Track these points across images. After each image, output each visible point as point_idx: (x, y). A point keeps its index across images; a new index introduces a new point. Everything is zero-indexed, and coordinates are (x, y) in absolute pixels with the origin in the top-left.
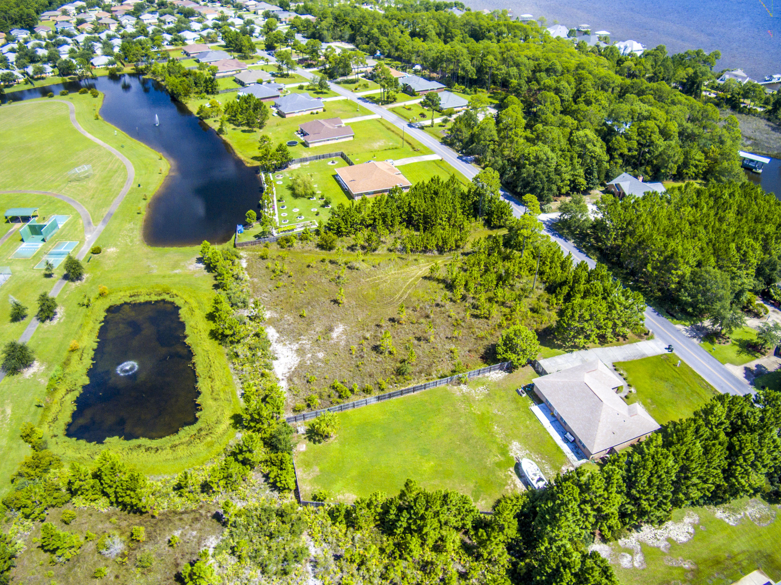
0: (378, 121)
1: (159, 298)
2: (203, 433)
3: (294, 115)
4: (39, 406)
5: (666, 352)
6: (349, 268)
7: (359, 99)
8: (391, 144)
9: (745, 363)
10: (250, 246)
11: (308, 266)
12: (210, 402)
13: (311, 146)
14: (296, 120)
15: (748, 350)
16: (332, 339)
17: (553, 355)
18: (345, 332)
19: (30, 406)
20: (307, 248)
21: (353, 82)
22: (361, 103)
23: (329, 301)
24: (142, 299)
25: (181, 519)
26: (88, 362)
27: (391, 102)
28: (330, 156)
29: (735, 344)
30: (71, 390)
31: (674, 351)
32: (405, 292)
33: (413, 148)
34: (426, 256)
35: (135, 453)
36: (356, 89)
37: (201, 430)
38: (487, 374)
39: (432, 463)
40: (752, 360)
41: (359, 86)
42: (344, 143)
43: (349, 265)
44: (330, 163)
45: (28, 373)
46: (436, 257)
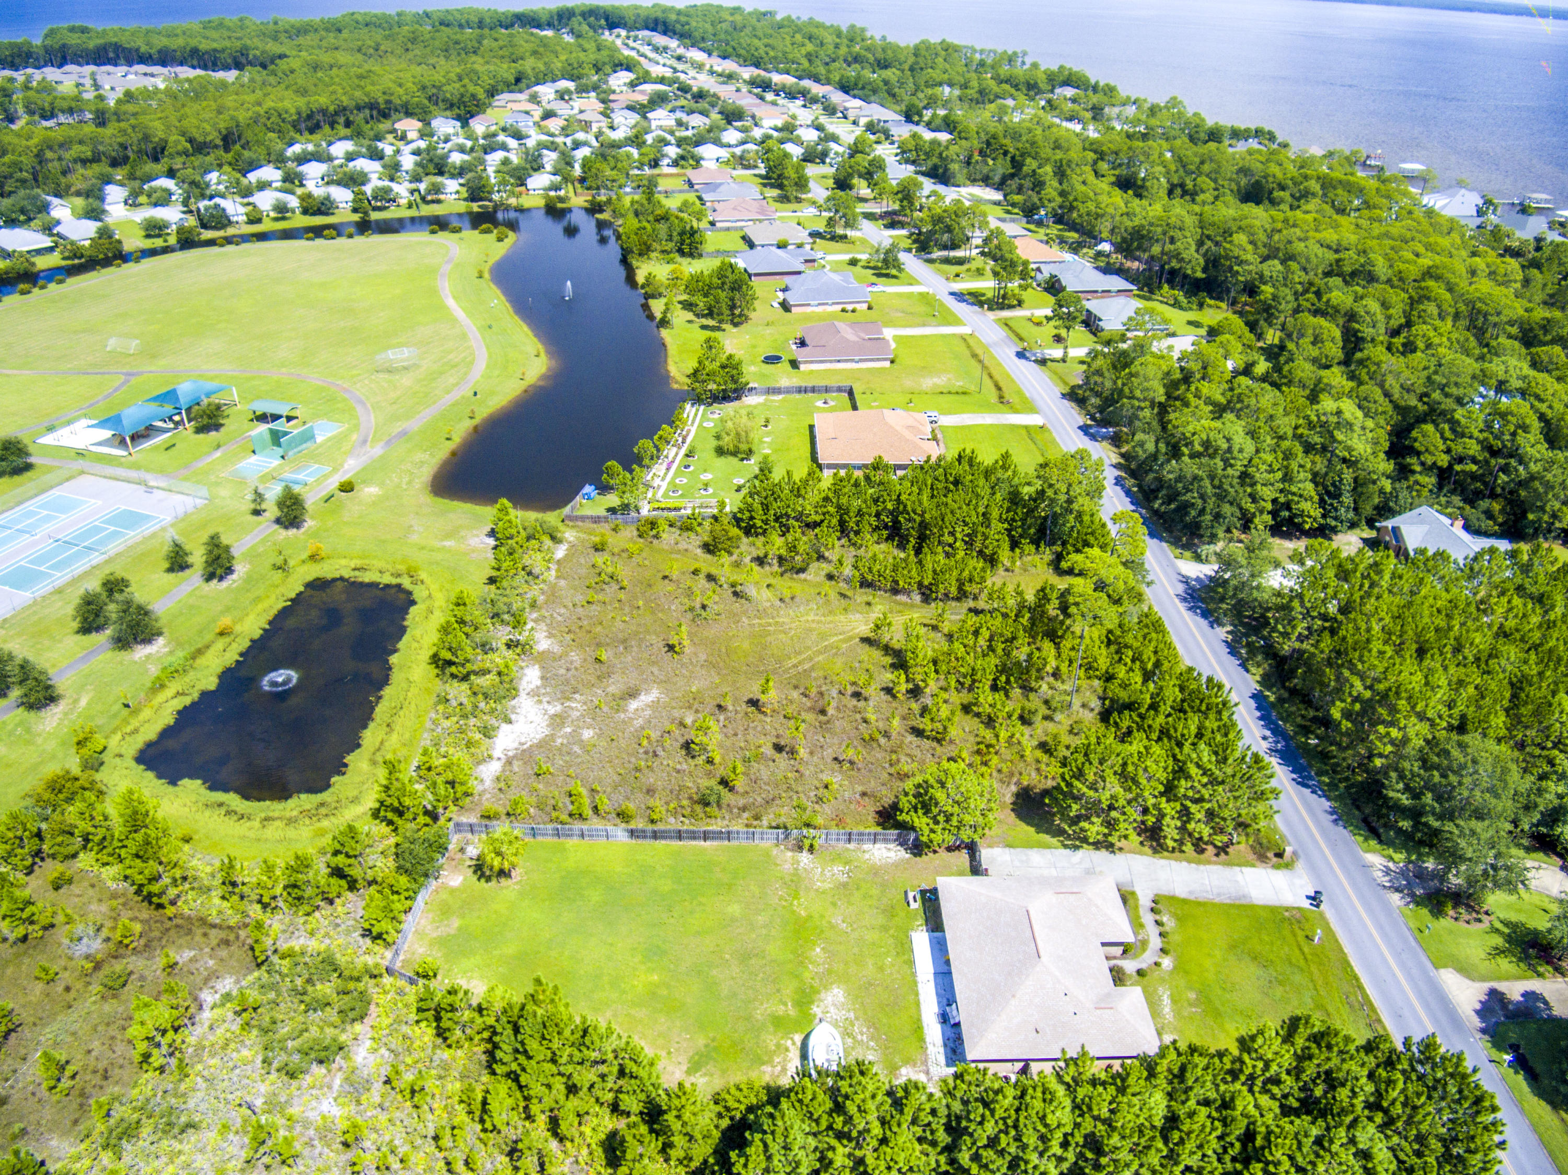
0: (963, 338)
1: (394, 581)
2: (323, 811)
3: (808, 310)
4: (127, 706)
5: (1306, 904)
6: (736, 594)
7: (952, 294)
8: (959, 384)
9: (1499, 979)
10: (589, 525)
11: (665, 577)
12: (364, 766)
13: (802, 367)
14: (808, 317)
15: (1524, 951)
16: (625, 711)
17: (1029, 845)
18: (654, 706)
19: (115, 702)
20: (683, 545)
21: (960, 262)
22: (952, 303)
23: (661, 644)
24: (367, 578)
25: (205, 935)
26: (231, 657)
27: (1011, 307)
28: (827, 390)
29: (1497, 931)
30: (183, 694)
31: (1322, 906)
32: (810, 659)
33: (1001, 397)
34: (896, 602)
35: (208, 813)
36: (957, 275)
37: (322, 804)
38: (867, 846)
39: (655, 977)
40: (1518, 978)
41: (968, 270)
42: (869, 370)
43: (739, 588)
44: (820, 404)
45: (141, 652)
46: (912, 606)
